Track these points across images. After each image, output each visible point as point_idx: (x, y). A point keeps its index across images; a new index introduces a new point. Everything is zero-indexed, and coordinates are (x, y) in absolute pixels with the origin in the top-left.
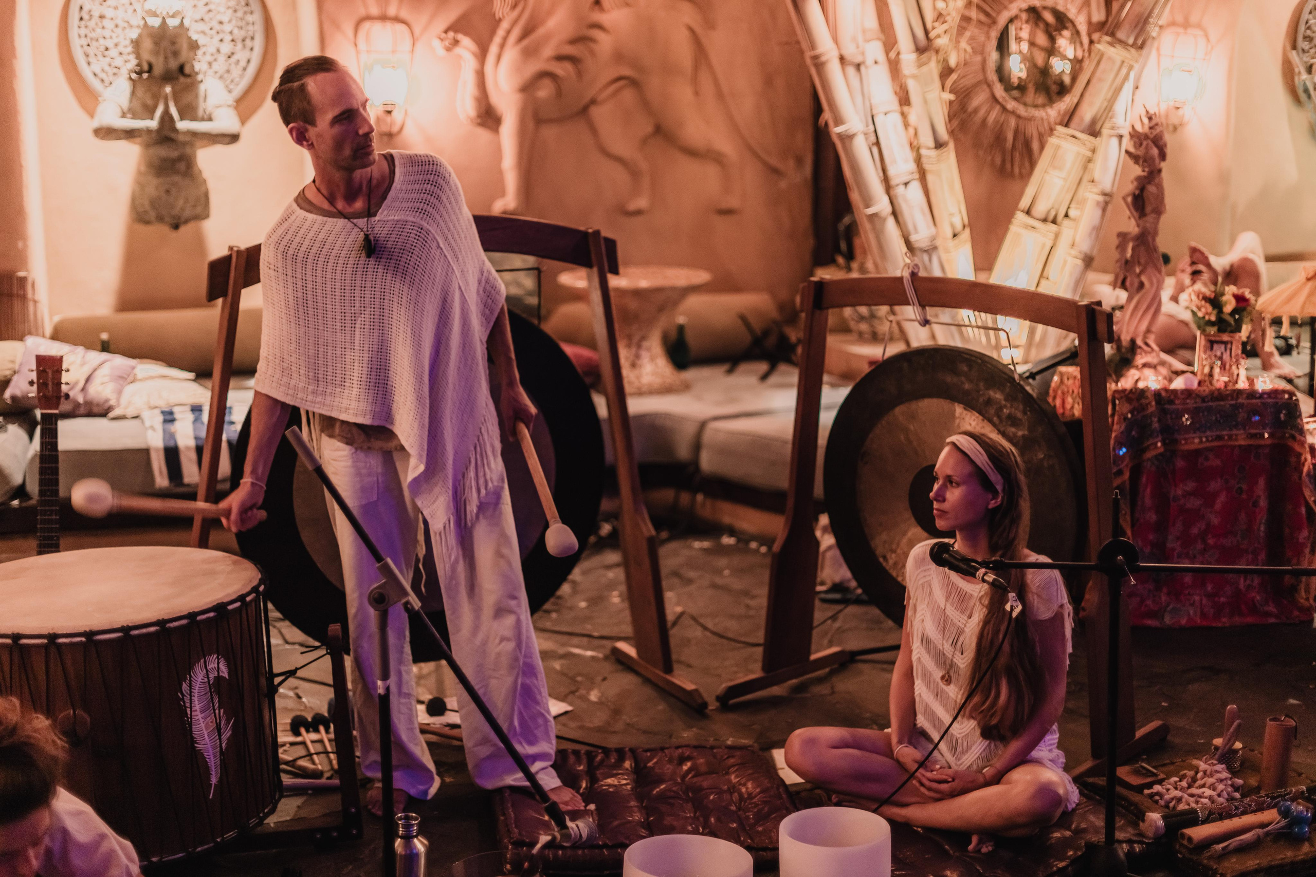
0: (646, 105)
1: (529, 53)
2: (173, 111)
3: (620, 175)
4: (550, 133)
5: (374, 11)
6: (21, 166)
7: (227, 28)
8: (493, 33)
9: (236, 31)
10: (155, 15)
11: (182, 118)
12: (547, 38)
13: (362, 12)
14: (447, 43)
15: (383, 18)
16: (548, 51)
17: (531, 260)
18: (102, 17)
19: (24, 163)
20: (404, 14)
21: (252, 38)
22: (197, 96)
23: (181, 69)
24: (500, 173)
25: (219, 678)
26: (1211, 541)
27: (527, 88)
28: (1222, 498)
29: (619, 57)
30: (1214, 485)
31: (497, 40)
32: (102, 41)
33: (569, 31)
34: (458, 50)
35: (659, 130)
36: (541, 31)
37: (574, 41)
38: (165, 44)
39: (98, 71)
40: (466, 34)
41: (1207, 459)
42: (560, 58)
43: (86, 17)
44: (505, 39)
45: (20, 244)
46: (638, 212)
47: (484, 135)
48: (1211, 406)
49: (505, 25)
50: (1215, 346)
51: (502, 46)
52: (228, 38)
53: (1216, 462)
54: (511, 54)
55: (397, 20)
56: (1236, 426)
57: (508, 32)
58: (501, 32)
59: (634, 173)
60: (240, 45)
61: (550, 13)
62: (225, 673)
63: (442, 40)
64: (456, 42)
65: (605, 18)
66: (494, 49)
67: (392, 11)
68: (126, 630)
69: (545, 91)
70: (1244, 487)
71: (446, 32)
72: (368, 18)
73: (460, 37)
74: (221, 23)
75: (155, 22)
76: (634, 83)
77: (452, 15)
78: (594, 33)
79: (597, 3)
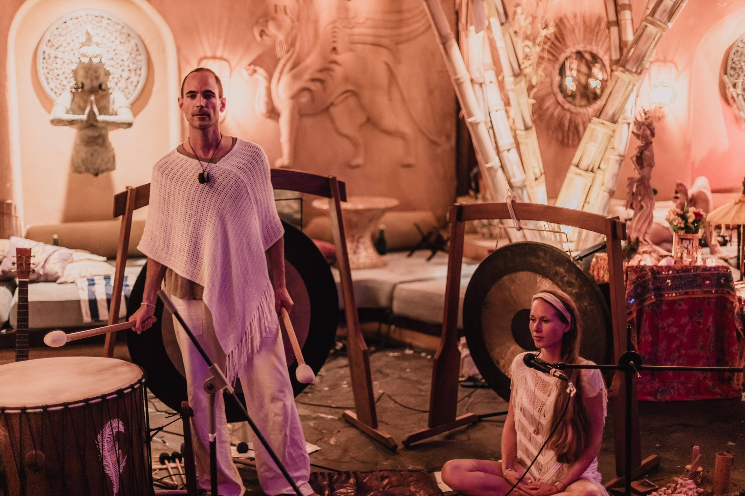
0: (362, 106)
1: (296, 77)
2: (96, 110)
3: (347, 145)
4: (308, 122)
5: (209, 54)
6: (9, 141)
7: (126, 63)
8: (276, 66)
9: (131, 65)
10: (86, 56)
11: (100, 114)
12: (307, 68)
13: (202, 55)
14: (250, 72)
15: (214, 58)
16: (307, 76)
17: (297, 194)
18: (56, 57)
19: (11, 139)
20: (226, 56)
21: (140, 69)
22: (109, 102)
23: (100, 86)
25: (118, 432)
26: (683, 352)
27: (295, 97)
28: (689, 327)
29: (346, 79)
30: (684, 320)
31: (278, 70)
32: (55, 71)
33: (318, 65)
34: (256, 76)
35: (369, 120)
36: (302, 65)
37: (321, 71)
38: (91, 72)
39: (53, 87)
40: (261, 66)
41: (680, 305)
42: (313, 80)
43: (47, 57)
44: (282, 69)
45: (8, 185)
46: (357, 166)
47: (270, 123)
48: (682, 276)
49: (282, 62)
50: (684, 241)
51: (281, 73)
52: (127, 69)
53: (684, 307)
54: (286, 78)
55: (222, 59)
56: (696, 287)
57: (284, 65)
58: (280, 66)
59: (356, 145)
60: (133, 73)
61: (308, 55)
62: (122, 429)
63: (247, 70)
64: (255, 71)
65: (339, 58)
66: (276, 75)
67: (219, 54)
68: (66, 405)
69: (305, 99)
70: (701, 321)
71: (249, 65)
72: (206, 58)
73: (257, 68)
74: (123, 61)
75: (86, 60)
76: (355, 94)
77: (252, 56)
78: (333, 66)
79: (334, 49)
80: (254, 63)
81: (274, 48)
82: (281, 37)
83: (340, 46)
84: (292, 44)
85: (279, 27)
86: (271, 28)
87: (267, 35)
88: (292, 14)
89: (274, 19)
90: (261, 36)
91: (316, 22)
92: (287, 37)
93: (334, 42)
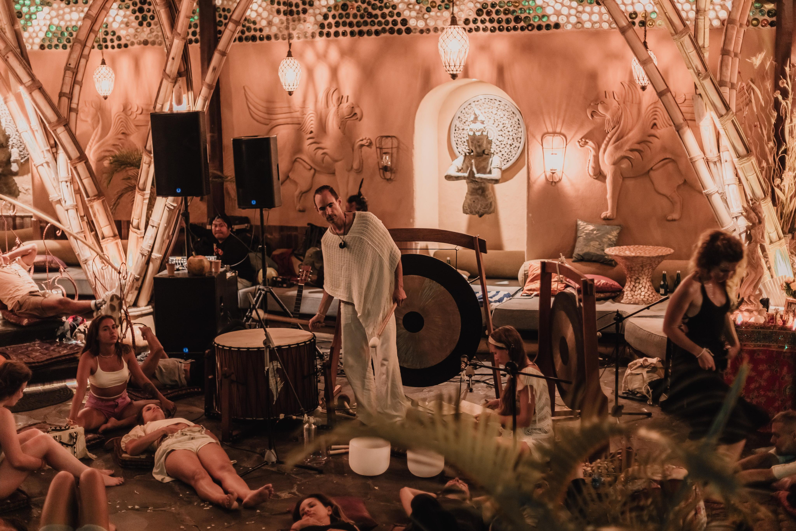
0: (679, 171)
1: (618, 148)
2: (474, 170)
3: (665, 203)
4: (630, 183)
5: (550, 130)
6: (413, 190)
7: (511, 133)
8: (604, 139)
9: (514, 135)
10: (472, 131)
11: (478, 173)
12: (628, 140)
13: (545, 131)
14: (581, 144)
15: (554, 133)
16: (626, 147)
18: (463, 129)
19: (415, 189)
20: (563, 131)
21: (520, 138)
22: (488, 163)
23: (484, 152)
24: (606, 200)
25: (278, 369)
26: (762, 393)
27: (616, 163)
28: (766, 375)
29: (664, 149)
30: (762, 367)
31: (605, 142)
32: (463, 139)
33: (638, 138)
34: (587, 146)
35: (685, 182)
36: (625, 138)
37: (639, 143)
38: (475, 142)
39: (460, 151)
40: (591, 140)
41: (758, 355)
42: (632, 150)
43: (457, 129)
44: (608, 142)
45: (411, 220)
46: (674, 220)
47: (598, 183)
48: (760, 331)
49: (609, 136)
51: (607, 145)
52: (511, 138)
53: (762, 356)
54: (610, 148)
55: (560, 134)
56: (772, 341)
57: (610, 139)
58: (607, 139)
59: (673, 203)
60: (515, 140)
61: (630, 130)
62: (279, 366)
63: (579, 142)
64: (586, 143)
65: (658, 132)
66: (603, 146)
67: (558, 130)
68: (248, 348)
69: (625, 165)
70: (778, 370)
71: (581, 139)
72: (548, 133)
73: (587, 141)
74: (509, 132)
75: (471, 133)
76: (673, 161)
77: (585, 131)
78: (651, 139)
79: (655, 124)
80: (585, 137)
81: (603, 124)
82: (608, 116)
83: (659, 122)
84: (618, 122)
85: (606, 109)
86: (600, 109)
87: (598, 115)
88: (618, 98)
89: (603, 103)
90: (592, 116)
91: (640, 104)
92: (613, 116)
93: (655, 119)
